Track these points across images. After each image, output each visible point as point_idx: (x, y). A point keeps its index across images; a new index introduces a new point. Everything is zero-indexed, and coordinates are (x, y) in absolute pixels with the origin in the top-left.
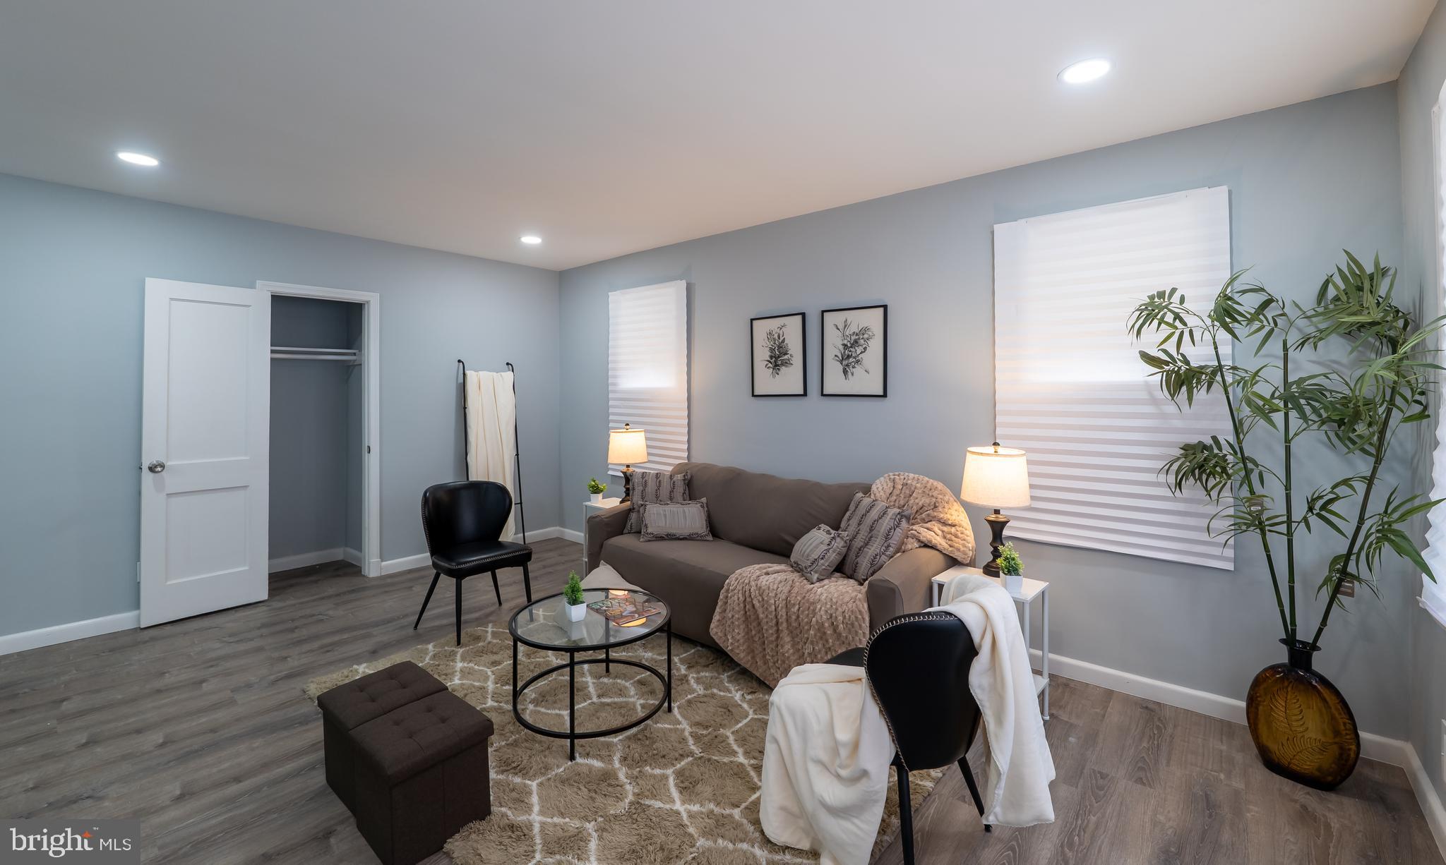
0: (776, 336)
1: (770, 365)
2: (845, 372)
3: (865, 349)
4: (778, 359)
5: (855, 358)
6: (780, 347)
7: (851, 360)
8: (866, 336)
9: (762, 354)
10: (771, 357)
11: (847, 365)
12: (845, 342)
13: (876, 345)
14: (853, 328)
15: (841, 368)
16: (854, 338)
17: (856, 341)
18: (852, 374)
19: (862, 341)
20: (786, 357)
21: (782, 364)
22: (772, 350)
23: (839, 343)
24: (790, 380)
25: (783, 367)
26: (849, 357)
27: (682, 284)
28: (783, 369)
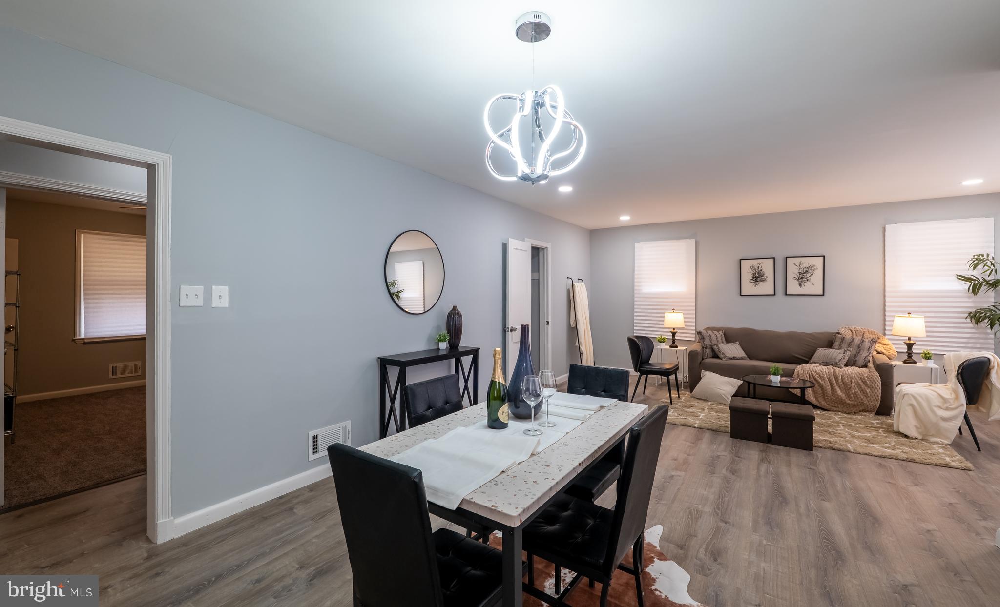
0: (757, 268)
1: (752, 281)
2: (800, 285)
3: (812, 274)
4: (758, 277)
5: (806, 278)
6: (758, 273)
7: (803, 279)
8: (812, 269)
9: (747, 275)
10: (753, 277)
11: (801, 282)
12: (800, 271)
13: (819, 273)
14: (805, 265)
15: (798, 283)
16: (805, 270)
17: (807, 271)
18: (805, 286)
19: (810, 271)
20: (763, 277)
21: (761, 281)
22: (753, 274)
23: (797, 272)
24: (766, 287)
25: (761, 282)
26: (802, 278)
27: (693, 241)
28: (761, 283)
